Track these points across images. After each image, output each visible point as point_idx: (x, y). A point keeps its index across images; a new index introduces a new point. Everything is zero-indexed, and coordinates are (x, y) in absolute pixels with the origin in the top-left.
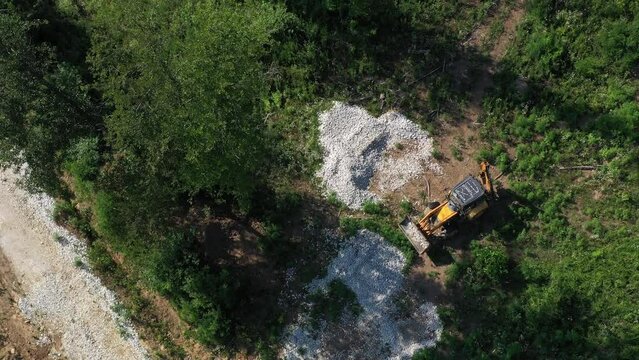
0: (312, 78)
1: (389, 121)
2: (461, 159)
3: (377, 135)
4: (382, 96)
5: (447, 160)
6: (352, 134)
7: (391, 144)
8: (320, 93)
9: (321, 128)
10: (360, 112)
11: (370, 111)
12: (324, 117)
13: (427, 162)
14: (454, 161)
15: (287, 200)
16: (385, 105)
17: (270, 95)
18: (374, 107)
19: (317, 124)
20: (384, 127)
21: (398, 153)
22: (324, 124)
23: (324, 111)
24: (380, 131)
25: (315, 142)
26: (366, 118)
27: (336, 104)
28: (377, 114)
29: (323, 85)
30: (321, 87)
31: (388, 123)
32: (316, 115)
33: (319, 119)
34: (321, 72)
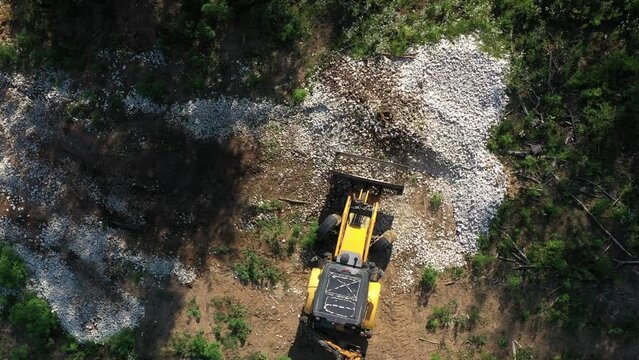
1: (484, 173)
2: (430, 327)
3: (447, 156)
4: (536, 148)
5: (423, 302)
6: (437, 105)
7: (439, 186)
8: (522, 24)
9: (445, 44)
10: (491, 116)
11: (502, 131)
12: (469, 44)
13: (412, 262)
14: (425, 313)
15: (285, 19)
16: (520, 157)
18: (508, 138)
19: (452, 35)
20: (468, 166)
21: (423, 203)
22: (454, 48)
23: (481, 42)
24: (459, 160)
25: (413, 41)
26: (480, 126)
27: (502, 61)
28: (494, 146)
29: (539, 25)
30: (533, 23)
31: (478, 173)
32: (470, 29)
33: (462, 36)
34: (566, 13)
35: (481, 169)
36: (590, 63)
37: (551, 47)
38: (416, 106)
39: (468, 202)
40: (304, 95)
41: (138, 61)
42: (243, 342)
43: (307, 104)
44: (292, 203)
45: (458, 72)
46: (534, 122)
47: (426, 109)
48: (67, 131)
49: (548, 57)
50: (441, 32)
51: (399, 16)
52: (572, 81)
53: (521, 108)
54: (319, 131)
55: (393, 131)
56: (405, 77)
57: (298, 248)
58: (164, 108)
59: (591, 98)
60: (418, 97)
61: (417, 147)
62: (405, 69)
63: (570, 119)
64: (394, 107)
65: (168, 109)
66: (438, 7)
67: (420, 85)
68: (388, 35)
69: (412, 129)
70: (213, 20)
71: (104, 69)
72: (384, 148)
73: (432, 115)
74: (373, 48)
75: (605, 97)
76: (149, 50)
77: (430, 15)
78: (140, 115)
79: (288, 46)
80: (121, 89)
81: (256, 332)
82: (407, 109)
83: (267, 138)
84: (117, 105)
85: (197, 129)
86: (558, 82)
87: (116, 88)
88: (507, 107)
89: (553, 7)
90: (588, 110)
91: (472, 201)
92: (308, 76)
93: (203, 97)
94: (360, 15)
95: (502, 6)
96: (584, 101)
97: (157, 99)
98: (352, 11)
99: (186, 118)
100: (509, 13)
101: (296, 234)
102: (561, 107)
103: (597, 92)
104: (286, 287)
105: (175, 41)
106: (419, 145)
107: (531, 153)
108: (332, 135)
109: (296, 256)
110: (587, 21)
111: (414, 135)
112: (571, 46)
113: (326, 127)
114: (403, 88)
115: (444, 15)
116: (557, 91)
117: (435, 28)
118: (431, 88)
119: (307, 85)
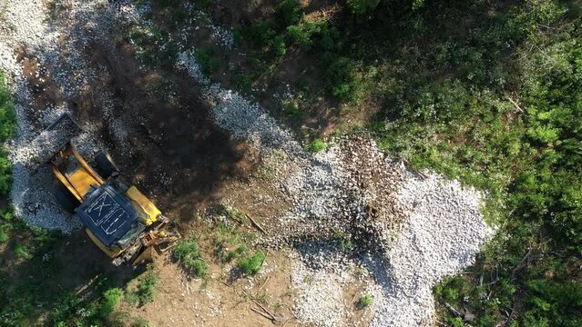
0: (558, 207)
1: (416, 307)
3: (398, 274)
4: (469, 316)
6: (416, 228)
7: (374, 292)
8: (524, 211)
9: (455, 184)
10: (452, 268)
11: (452, 283)
12: (474, 198)
15: (346, 78)
16: (453, 315)
17: (557, 124)
18: (453, 293)
19: (466, 181)
20: (408, 293)
21: (353, 296)
22: (461, 193)
23: (484, 204)
24: (404, 283)
25: (433, 165)
26: (438, 270)
27: (490, 229)
28: (438, 292)
29: (537, 221)
30: (534, 217)
31: (412, 303)
32: (483, 187)
33: (473, 188)
34: (565, 228)
35: (416, 302)
36: (555, 278)
37: (535, 244)
38: (401, 218)
39: (389, 320)
40: (321, 148)
41: (211, 31)
42: (141, 304)
43: (319, 156)
44: (254, 225)
45: (451, 214)
46: (482, 294)
47: (406, 226)
48: (119, 45)
49: (527, 251)
50: (459, 173)
51: (435, 139)
52: (533, 284)
53: (479, 277)
54: (313, 184)
55: (371, 227)
56: (409, 190)
57: (234, 262)
58: (206, 81)
59: (537, 307)
60: (407, 213)
61: (380, 250)
62: (412, 183)
63: (510, 311)
64: (384, 210)
65: (210, 85)
66: (470, 153)
67: (415, 205)
68: (417, 148)
69: (386, 234)
70: (290, 41)
71: (181, 18)
72: (354, 235)
73: (408, 234)
74: (398, 149)
75: (549, 315)
76: (226, 28)
77: (460, 154)
78: (184, 73)
79: (335, 101)
80: (183, 42)
81: (157, 305)
82: (392, 216)
83: (270, 161)
84: (172, 54)
85: (220, 116)
86: (521, 277)
87: (180, 39)
88: (469, 267)
89: (557, 216)
90: (528, 314)
91: (392, 322)
92: (334, 134)
93: (242, 94)
94: (405, 116)
95: (519, 187)
96: (531, 306)
97: (205, 71)
98: (401, 109)
99: (218, 101)
100: (521, 196)
101: (239, 251)
102: (510, 298)
103: (545, 306)
104: (204, 286)
105: (251, 36)
106: (382, 251)
107: (463, 317)
108: (321, 195)
109: (228, 268)
110: (576, 245)
111: (384, 241)
112: (550, 255)
113: (320, 185)
114: (400, 197)
115: (471, 162)
116: (515, 283)
117: (456, 168)
118: (420, 212)
119: (328, 141)
